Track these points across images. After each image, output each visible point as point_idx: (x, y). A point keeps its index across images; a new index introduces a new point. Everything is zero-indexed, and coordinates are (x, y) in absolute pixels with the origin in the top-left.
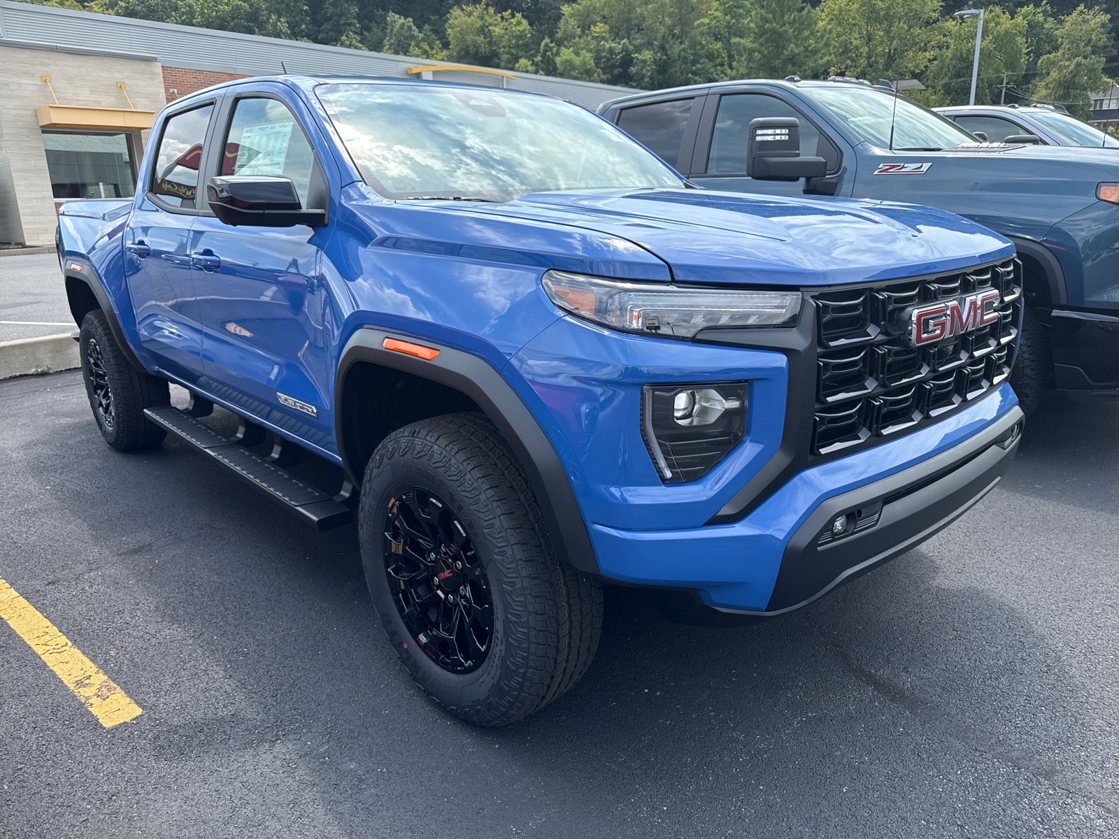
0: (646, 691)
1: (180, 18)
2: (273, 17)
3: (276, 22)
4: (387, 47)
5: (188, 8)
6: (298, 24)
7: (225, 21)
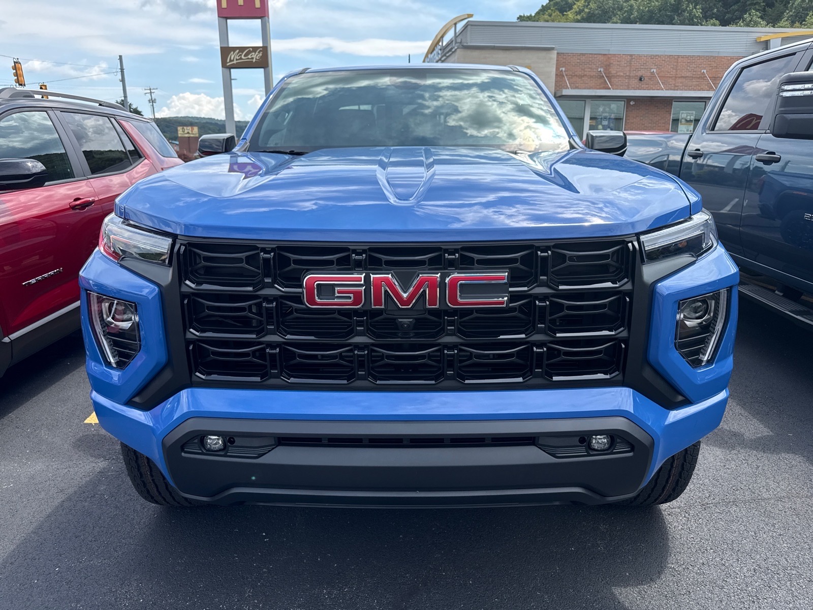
0: (264, 534)
1: (622, 15)
2: (691, 6)
3: (693, 9)
4: (786, 18)
5: (629, 8)
6: (711, 9)
7: (653, 14)
